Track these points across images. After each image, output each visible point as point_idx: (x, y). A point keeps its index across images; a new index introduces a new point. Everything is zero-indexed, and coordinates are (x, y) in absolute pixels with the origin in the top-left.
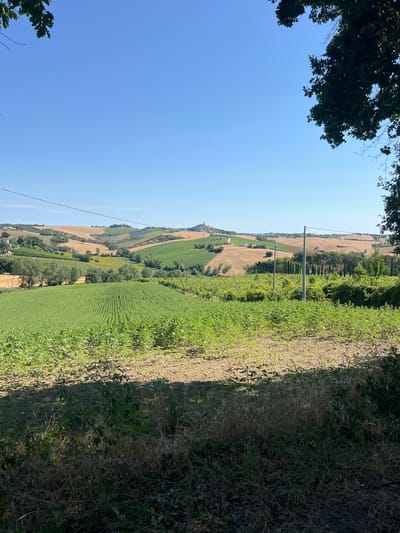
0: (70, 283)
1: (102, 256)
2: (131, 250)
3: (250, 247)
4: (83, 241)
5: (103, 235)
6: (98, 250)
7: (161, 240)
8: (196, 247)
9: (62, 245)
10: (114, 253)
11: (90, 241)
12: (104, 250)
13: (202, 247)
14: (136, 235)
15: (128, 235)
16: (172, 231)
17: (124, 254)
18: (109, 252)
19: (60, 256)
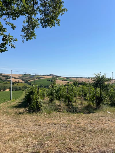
0: (3, 91)
1: (20, 83)
2: (29, 81)
3: (63, 81)
4: (15, 78)
5: (22, 77)
6: (19, 81)
7: (38, 78)
8: (48, 80)
9: (8, 79)
10: (24, 82)
11: (17, 78)
12: (21, 81)
13: (49, 80)
14: (31, 77)
15: (29, 77)
16: (42, 76)
17: (27, 82)
18: (22, 82)
19: (6, 83)
